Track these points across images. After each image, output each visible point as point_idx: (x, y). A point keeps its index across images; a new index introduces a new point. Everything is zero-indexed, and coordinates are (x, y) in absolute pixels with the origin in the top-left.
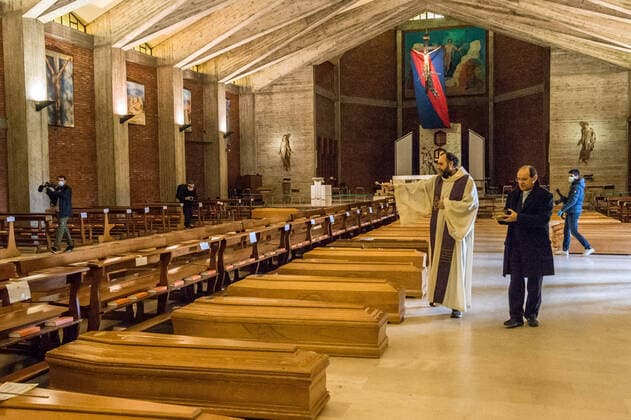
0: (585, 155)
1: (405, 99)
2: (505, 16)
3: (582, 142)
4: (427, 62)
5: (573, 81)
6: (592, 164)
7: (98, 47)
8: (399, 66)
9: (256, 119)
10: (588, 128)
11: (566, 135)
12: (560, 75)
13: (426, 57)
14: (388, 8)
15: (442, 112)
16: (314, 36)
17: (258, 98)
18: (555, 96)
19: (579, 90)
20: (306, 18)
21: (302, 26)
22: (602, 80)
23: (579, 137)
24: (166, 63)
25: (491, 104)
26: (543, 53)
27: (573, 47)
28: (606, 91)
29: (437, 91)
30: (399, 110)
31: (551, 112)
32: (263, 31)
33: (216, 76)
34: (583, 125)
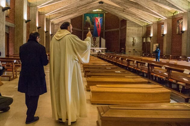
0: (133, 45)
1: (84, 29)
2: (121, 12)
3: (133, 42)
4: (99, 20)
5: (131, 28)
6: (135, 47)
7: (31, 6)
8: (83, 21)
9: (55, 31)
10: (135, 39)
11: (130, 40)
12: (128, 26)
13: (99, 19)
15: (99, 33)
17: (55, 26)
18: (127, 31)
19: (132, 30)
21: (76, 8)
22: (137, 28)
23: (132, 40)
24: (42, 13)
25: (104, 32)
26: (124, 22)
27: (132, 20)
28: (138, 31)
30: (83, 32)
31: (127, 35)
32: (69, 8)
33: (49, 19)
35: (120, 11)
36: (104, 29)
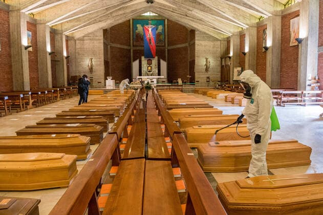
0: (207, 70)
1: (133, 46)
2: (183, 16)
3: (206, 65)
5: (203, 43)
6: (209, 73)
7: (11, 11)
10: (208, 60)
11: (200, 62)
12: (199, 40)
13: (150, 30)
14: (138, 8)
15: (153, 52)
16: (107, 17)
17: (77, 42)
18: (197, 48)
19: (205, 46)
20: (106, 9)
21: (104, 11)
22: (212, 43)
23: (205, 63)
25: (166, 50)
26: (193, 32)
27: (203, 30)
28: (213, 48)
29: (153, 44)
30: (132, 51)
31: (196, 54)
32: (89, 11)
33: (62, 30)
34: (207, 59)
35: (181, 16)
36: (167, 45)
